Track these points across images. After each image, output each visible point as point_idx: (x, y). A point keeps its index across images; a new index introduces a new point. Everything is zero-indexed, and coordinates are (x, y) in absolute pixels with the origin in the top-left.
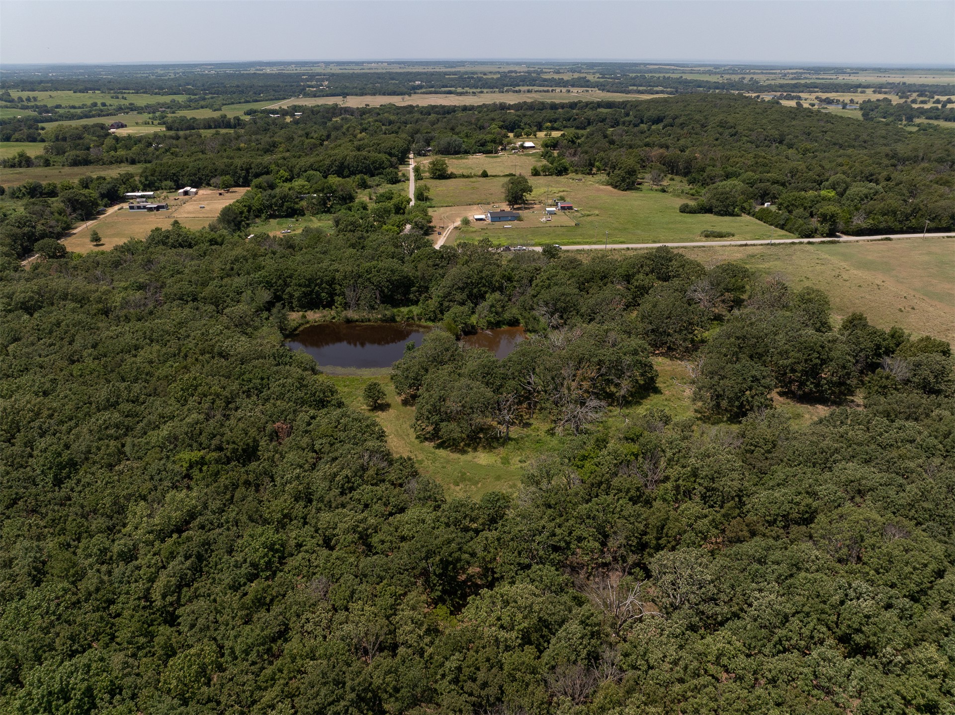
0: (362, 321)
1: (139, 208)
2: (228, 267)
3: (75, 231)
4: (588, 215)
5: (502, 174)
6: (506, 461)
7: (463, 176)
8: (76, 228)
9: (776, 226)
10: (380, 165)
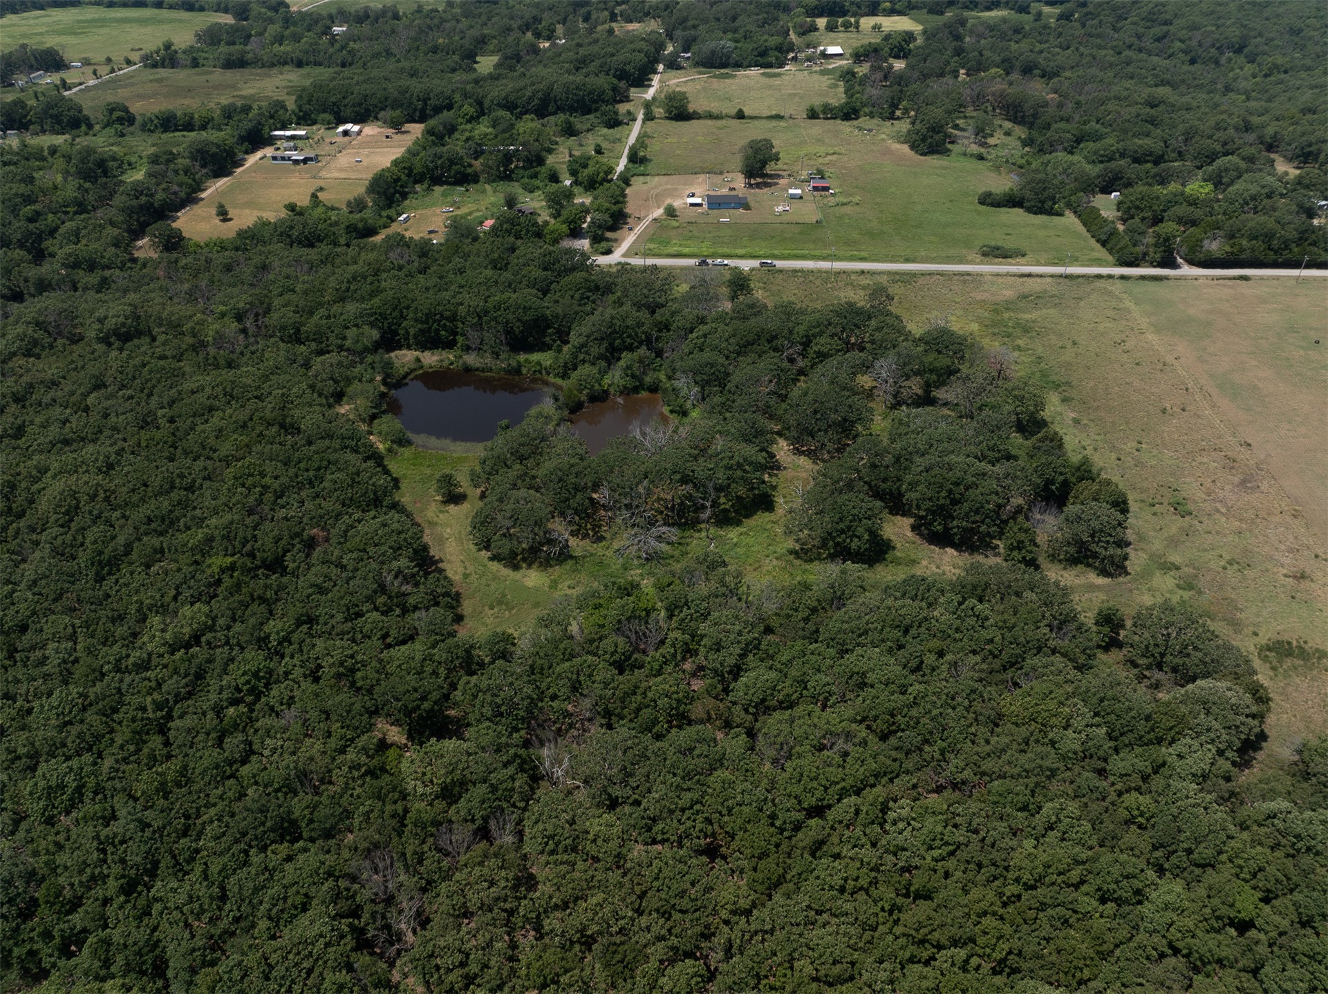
0: (483, 371)
1: (283, 159)
2: (345, 285)
3: (203, 195)
4: (843, 204)
5: (766, 113)
6: (554, 585)
7: (711, 116)
8: (205, 190)
9: (1098, 241)
10: (599, 96)
